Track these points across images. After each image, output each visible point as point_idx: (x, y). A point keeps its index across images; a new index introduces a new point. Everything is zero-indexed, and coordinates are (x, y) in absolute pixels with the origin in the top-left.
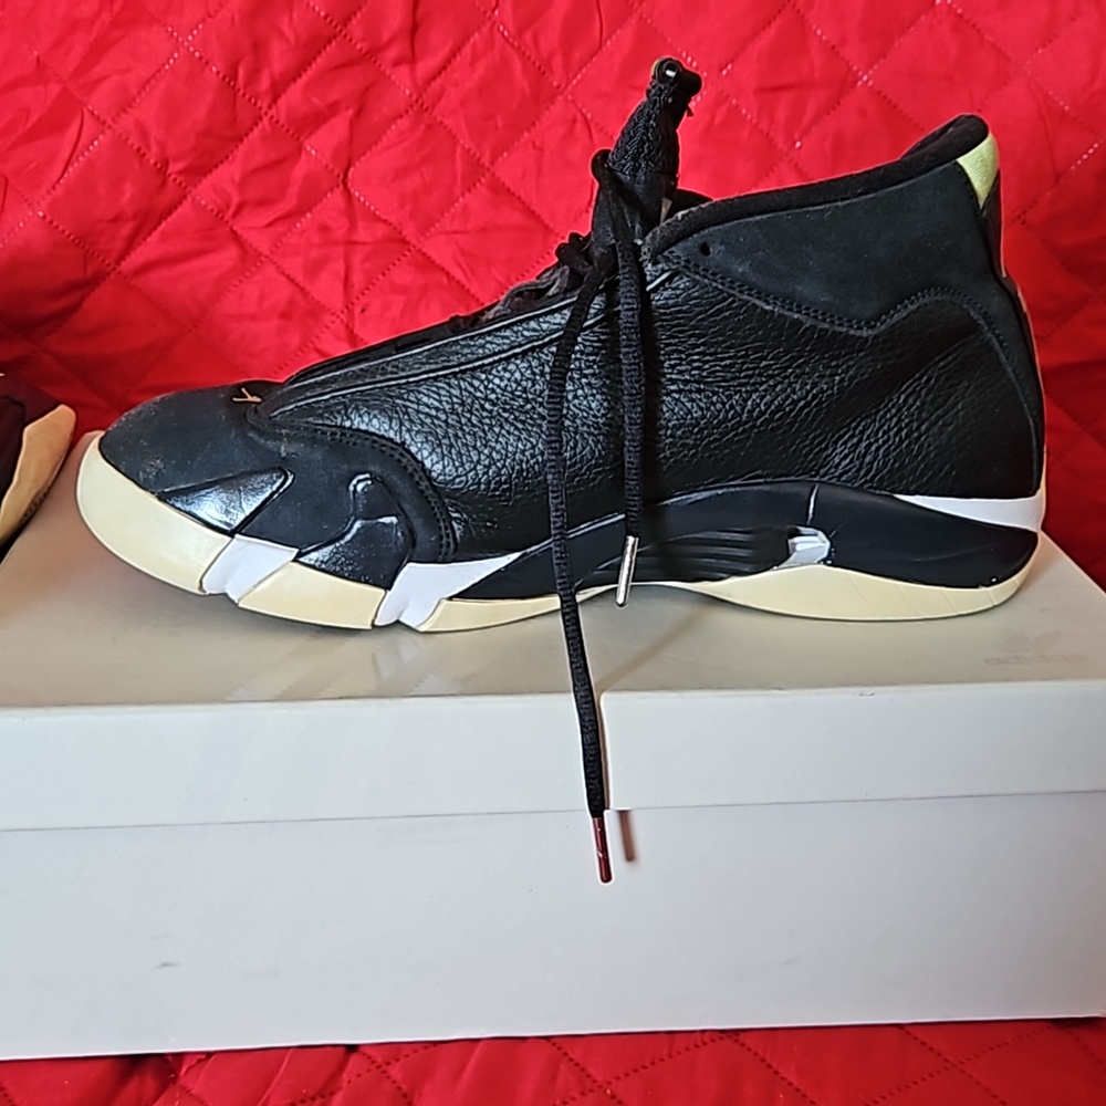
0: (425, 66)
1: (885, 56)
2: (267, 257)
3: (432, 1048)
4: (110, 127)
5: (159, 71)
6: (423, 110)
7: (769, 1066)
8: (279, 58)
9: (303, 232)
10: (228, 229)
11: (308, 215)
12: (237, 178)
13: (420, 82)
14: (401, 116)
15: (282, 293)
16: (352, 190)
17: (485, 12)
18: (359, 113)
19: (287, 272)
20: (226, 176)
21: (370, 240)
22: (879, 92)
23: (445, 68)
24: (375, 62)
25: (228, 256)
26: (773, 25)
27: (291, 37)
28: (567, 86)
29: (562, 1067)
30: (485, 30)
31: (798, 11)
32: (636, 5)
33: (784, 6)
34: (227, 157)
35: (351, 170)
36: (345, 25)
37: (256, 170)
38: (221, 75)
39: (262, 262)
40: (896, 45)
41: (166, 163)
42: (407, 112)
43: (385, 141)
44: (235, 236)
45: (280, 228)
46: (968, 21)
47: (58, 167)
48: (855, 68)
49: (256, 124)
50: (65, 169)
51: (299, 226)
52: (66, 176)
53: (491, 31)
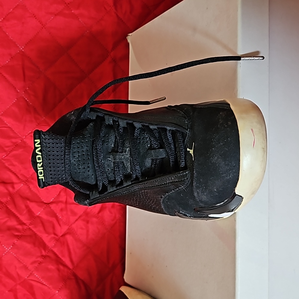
0: (14, 179)
1: (15, 43)
2: (69, 226)
4: (32, 272)
5: (16, 258)
6: (27, 181)
8: (13, 223)
9: (62, 216)
10: (61, 238)
11: (58, 214)
12: (47, 235)
13: (19, 181)
14: (29, 187)
15: (80, 223)
16: (50, 201)
18: (28, 199)
19: (74, 221)
20: (46, 238)
21: (65, 197)
22: (26, 45)
23: (15, 174)
24: (13, 194)
25: (69, 238)
26: (5, 76)
27: (6, 219)
28: (21, 138)
30: (4, 162)
35: (45, 202)
36: (3, 203)
37: (45, 229)
38: (18, 240)
39: (71, 228)
40: (12, 39)
41: (42, 256)
42: (28, 185)
44: (63, 235)
45: (61, 223)
47: (44, 287)
48: (18, 52)
49: (31, 229)
50: (44, 285)
51: (60, 217)
52: (46, 284)
53: (4, 160)
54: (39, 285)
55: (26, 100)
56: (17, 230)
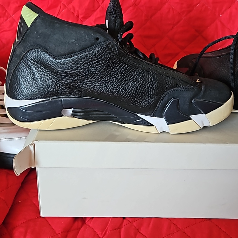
3: (142, 219)
4: (67, 7)
6: (136, 5)
7: (218, 227)
12: (94, 20)
20: (91, 19)
29: (172, 225)
34: (92, 15)
37: (98, 18)
41: (79, 16)
42: (132, 6)
55: (198, 4)
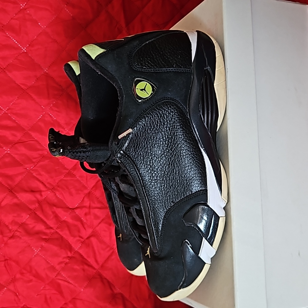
0: (42, 188)
1: (40, 65)
2: (94, 229)
4: (59, 272)
5: (44, 259)
6: (54, 188)
8: (40, 227)
9: (87, 220)
10: (86, 240)
11: (82, 218)
12: (72, 238)
13: (46, 189)
14: (56, 194)
15: (103, 226)
16: (75, 207)
17: (28, 172)
18: (55, 206)
19: (98, 224)
20: (71, 240)
21: (89, 202)
22: (49, 66)
23: (42, 183)
24: (41, 201)
25: (94, 240)
26: (31, 95)
27: (35, 224)
31: (28, 88)
32: (26, 131)
33: (26, 92)
34: (67, 240)
35: (70, 207)
36: (32, 210)
37: (70, 233)
38: (45, 242)
39: (95, 231)
40: (37, 62)
41: (68, 257)
42: (54, 193)
43: (62, 198)
44: (88, 238)
45: (86, 226)
46: (31, 43)
47: (70, 285)
48: (43, 73)
49: (58, 233)
50: (71, 283)
51: (85, 221)
52: (72, 283)
53: (33, 170)
54: (66, 283)
55: (50, 116)
56: (45, 234)
